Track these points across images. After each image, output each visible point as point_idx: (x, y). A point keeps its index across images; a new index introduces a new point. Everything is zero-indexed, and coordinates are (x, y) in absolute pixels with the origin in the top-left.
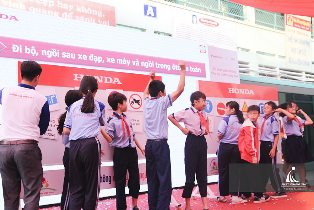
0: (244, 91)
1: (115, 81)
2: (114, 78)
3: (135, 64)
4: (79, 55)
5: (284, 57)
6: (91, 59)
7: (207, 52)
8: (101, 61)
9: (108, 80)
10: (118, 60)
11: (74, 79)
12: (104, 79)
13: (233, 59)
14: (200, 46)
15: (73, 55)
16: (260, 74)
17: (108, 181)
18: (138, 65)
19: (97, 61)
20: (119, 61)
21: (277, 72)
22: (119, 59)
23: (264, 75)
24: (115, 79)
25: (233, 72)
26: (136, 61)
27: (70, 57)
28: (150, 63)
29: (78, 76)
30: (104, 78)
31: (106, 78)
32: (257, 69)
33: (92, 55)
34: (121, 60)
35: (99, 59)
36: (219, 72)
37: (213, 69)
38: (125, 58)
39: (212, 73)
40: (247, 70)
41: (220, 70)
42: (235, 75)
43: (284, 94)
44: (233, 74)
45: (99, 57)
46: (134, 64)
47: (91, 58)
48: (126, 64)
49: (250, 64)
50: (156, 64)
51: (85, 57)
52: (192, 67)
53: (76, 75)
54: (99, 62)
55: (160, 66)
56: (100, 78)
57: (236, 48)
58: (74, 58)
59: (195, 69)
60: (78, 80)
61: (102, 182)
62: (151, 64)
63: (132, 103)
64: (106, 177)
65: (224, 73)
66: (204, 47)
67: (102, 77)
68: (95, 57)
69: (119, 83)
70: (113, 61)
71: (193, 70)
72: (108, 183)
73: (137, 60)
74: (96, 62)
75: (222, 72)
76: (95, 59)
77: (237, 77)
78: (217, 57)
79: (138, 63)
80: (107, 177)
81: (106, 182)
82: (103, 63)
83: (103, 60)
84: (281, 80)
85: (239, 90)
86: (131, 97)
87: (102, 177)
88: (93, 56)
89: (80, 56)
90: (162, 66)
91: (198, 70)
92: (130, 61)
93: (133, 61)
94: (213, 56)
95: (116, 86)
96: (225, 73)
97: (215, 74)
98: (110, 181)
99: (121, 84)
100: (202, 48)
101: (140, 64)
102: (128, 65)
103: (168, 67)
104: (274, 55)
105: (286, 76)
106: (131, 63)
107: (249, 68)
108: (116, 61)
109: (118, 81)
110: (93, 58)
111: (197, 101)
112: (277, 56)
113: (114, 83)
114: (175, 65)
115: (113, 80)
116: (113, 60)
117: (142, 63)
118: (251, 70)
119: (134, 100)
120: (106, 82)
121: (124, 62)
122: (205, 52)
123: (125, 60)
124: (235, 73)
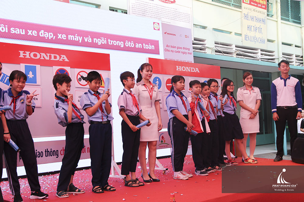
0: (191, 69)
1: (62, 58)
2: (61, 55)
3: (88, 40)
4: (29, 31)
5: (240, 35)
6: (42, 35)
7: (161, 29)
8: (52, 37)
9: (55, 57)
10: (69, 36)
11: (20, 56)
12: (50, 57)
13: (186, 37)
14: (154, 23)
15: (22, 30)
16: (216, 52)
17: (55, 155)
18: (91, 41)
19: (48, 36)
20: (71, 37)
21: (233, 50)
22: (71, 36)
23: (220, 52)
24: (63, 56)
25: (186, 49)
26: (89, 38)
27: (19, 33)
28: (102, 40)
29: (23, 53)
30: (51, 55)
31: (53, 55)
32: (213, 46)
33: (42, 31)
34: (73, 36)
35: (50, 36)
36: (173, 49)
37: (167, 46)
38: (76, 35)
39: (166, 50)
40: (203, 47)
41: (174, 47)
42: (189, 52)
43: (242, 71)
44: (187, 51)
45: (50, 34)
46: (86, 41)
47: (42, 33)
48: (78, 40)
49: (206, 41)
50: (109, 40)
51: (35, 33)
52: (145, 44)
53: (21, 52)
54: (50, 38)
55: (113, 42)
56: (47, 56)
57: (193, 25)
58: (24, 33)
59: (149, 46)
60: (24, 57)
61: (49, 156)
62: (104, 40)
63: (80, 80)
64: (53, 151)
65: (177, 50)
66: (158, 24)
67: (48, 55)
68: (45, 33)
69: (67, 60)
70: (64, 38)
71: (146, 47)
72: (55, 157)
73: (89, 36)
74: (46, 38)
75: (176, 49)
76: (45, 35)
77: (191, 54)
78: (171, 34)
79: (91, 39)
80: (55, 151)
81: (53, 156)
82: (54, 39)
83: (54, 36)
84: (236, 57)
85: (186, 68)
86: (79, 74)
87: (49, 151)
88: (44, 32)
89: (30, 33)
90: (115, 43)
91: (152, 47)
92: (81, 37)
93: (85, 38)
94: (167, 34)
95: (63, 63)
96: (179, 50)
97: (169, 51)
98: (58, 155)
99: (69, 61)
100: (156, 25)
101: (93, 40)
102: (80, 42)
103: (121, 44)
104: (231, 33)
105: (241, 53)
106: (83, 40)
107: (205, 45)
108: (67, 37)
109: (65, 58)
110: (43, 34)
111: (125, 80)
112: (233, 34)
113: (61, 60)
114: (128, 42)
115: (60, 57)
116: (64, 36)
117: (94, 39)
118: (207, 47)
119: (82, 77)
120: (53, 59)
121: (75, 38)
122: (159, 30)
123: (77, 37)
124: (189, 50)
